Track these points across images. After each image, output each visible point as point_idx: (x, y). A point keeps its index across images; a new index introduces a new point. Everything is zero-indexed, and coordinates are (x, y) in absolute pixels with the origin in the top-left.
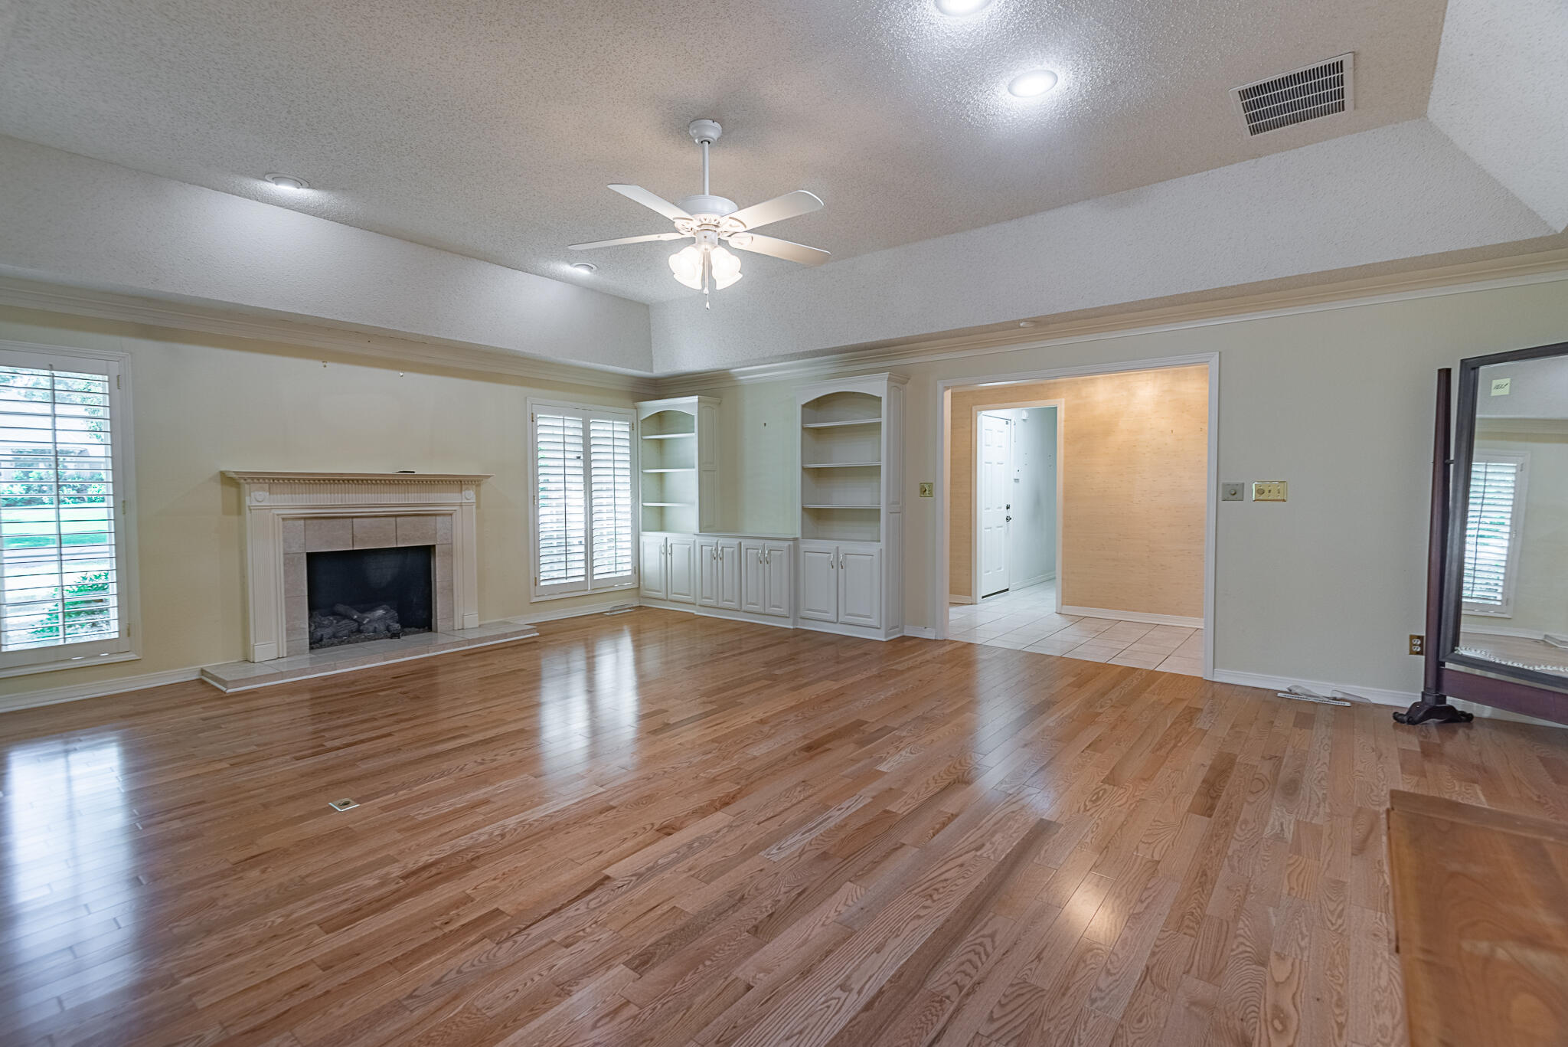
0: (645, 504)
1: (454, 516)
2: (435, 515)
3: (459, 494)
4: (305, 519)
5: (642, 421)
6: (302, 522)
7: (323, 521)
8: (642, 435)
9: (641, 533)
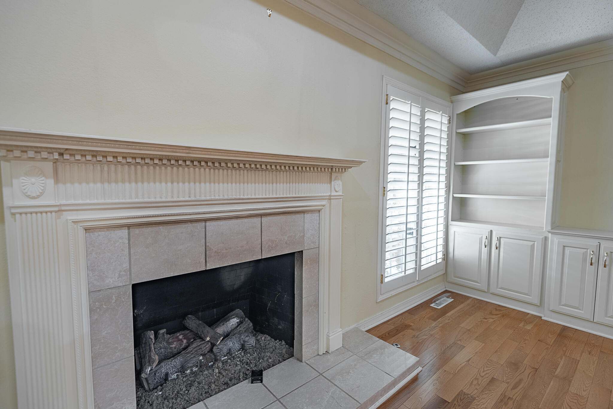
0: (455, 195)
1: (322, 212)
2: (303, 212)
3: (329, 185)
4: (129, 226)
5: (457, 114)
6: (124, 232)
7: (161, 228)
8: (457, 128)
9: (450, 222)
